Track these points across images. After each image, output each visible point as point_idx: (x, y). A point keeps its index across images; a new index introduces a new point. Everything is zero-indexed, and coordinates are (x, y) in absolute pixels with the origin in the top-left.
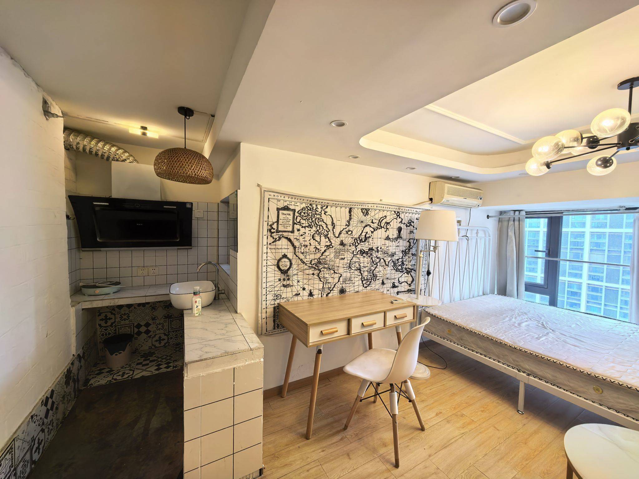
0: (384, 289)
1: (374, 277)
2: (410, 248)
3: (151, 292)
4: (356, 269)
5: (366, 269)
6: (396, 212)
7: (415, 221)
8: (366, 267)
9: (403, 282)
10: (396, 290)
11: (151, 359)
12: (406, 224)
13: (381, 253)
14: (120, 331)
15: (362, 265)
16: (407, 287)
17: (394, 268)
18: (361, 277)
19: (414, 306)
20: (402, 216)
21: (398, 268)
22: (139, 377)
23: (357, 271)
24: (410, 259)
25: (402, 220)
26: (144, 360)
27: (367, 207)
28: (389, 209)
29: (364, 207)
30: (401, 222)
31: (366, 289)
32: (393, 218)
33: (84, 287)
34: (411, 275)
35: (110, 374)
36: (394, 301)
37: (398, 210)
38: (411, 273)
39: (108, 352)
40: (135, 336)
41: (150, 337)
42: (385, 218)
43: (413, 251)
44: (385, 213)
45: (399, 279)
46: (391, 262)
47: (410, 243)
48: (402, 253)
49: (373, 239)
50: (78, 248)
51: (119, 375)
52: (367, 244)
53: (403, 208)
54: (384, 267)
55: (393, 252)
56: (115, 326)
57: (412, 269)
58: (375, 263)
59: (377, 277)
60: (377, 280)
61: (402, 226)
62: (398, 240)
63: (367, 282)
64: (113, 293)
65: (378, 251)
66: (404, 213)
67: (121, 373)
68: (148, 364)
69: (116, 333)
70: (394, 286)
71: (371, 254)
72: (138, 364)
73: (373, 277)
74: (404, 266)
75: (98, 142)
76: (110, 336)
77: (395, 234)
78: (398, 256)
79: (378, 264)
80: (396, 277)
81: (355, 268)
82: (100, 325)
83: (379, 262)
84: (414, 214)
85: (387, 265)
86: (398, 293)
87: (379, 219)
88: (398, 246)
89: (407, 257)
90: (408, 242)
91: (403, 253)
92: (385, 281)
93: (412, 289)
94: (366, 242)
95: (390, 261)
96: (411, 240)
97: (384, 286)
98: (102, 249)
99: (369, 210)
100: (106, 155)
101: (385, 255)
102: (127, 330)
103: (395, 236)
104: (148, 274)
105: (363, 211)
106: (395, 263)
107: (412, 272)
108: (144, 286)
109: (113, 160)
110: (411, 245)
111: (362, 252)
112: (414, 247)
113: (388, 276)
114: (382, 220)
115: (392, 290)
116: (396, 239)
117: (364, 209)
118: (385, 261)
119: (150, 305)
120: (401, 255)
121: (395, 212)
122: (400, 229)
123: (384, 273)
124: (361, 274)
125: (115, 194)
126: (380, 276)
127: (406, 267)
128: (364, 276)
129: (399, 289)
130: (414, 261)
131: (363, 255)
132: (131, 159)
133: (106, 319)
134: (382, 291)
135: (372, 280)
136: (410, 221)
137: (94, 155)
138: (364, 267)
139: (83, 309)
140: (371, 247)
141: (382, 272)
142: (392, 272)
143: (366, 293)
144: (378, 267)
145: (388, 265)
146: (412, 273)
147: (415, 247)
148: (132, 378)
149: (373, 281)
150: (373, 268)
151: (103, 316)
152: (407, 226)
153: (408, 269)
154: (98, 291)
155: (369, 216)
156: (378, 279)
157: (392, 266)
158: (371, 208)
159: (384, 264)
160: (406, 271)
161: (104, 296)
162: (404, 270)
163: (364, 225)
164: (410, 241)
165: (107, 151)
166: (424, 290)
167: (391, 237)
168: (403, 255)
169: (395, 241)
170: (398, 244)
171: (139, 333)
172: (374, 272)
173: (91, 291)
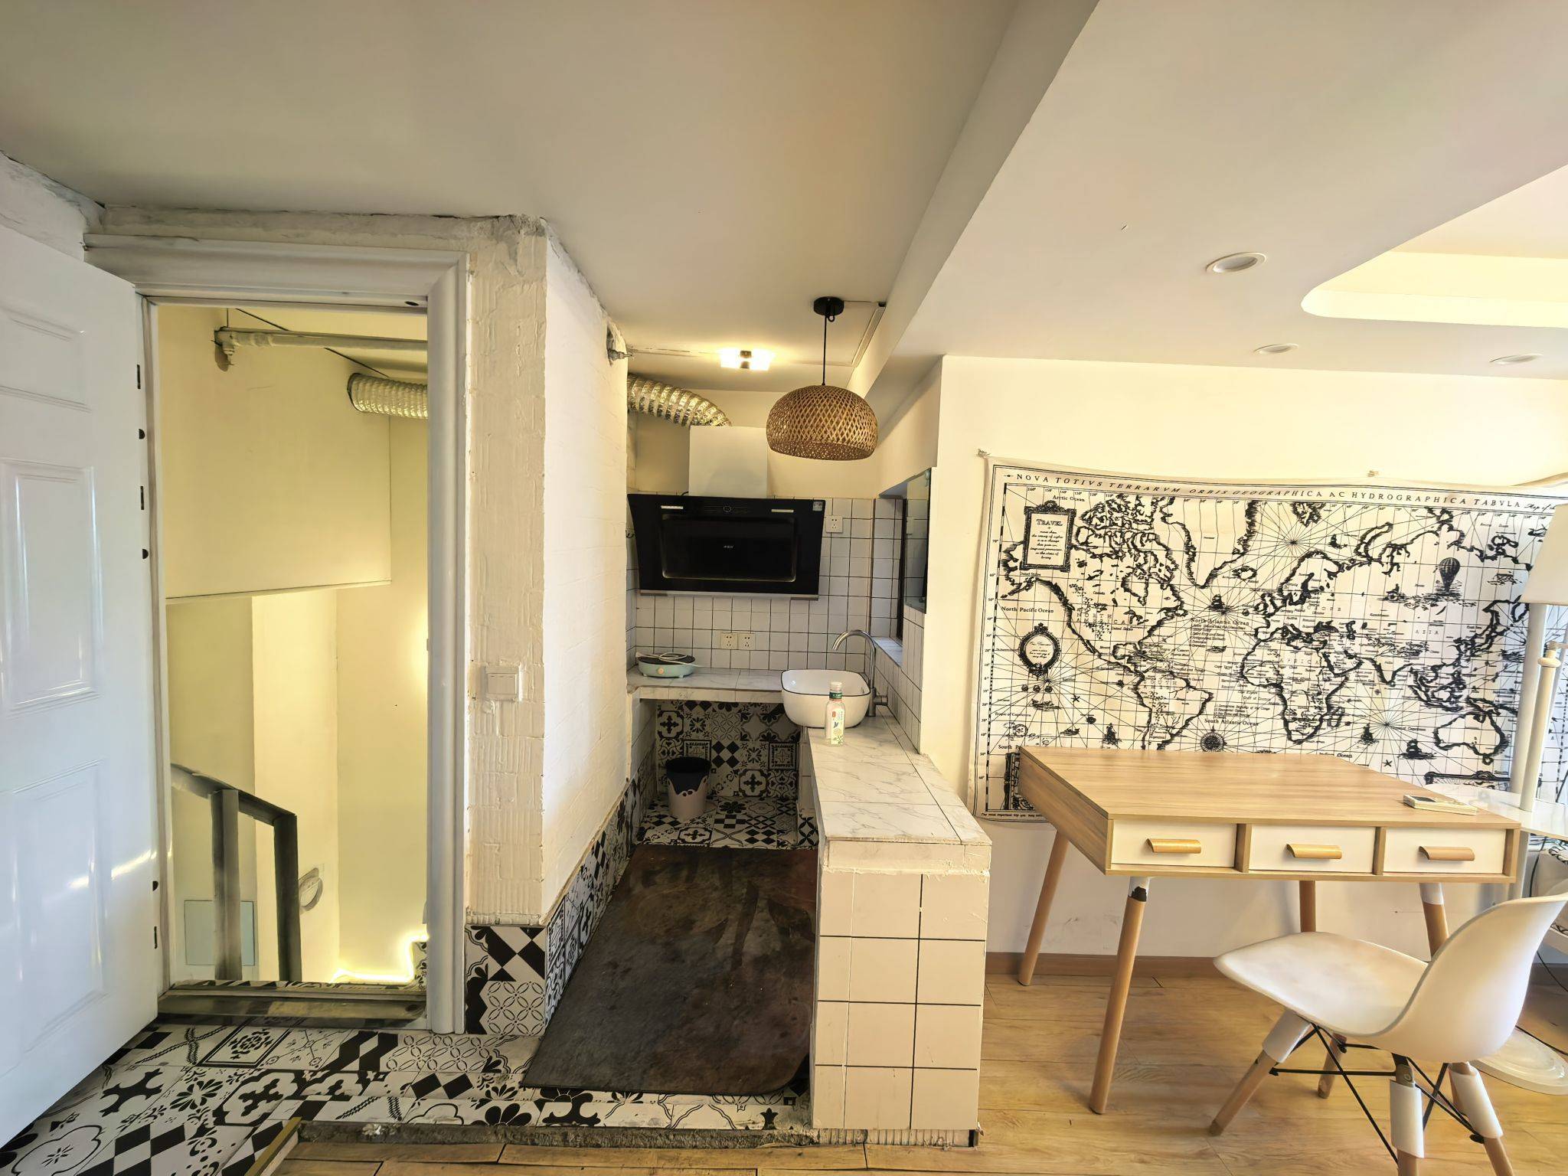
0: (1373, 757)
1: (1334, 714)
2: (1493, 630)
3: (743, 682)
4: (1266, 683)
5: (1304, 686)
6: (1438, 512)
7: (1525, 540)
8: (1302, 680)
9: (1458, 745)
10: (1422, 767)
11: (740, 816)
12: (1480, 551)
13: (1365, 641)
14: (690, 750)
15: (1287, 673)
16: (1475, 765)
17: (1416, 693)
18: (1281, 708)
19: (1509, 832)
20: (1461, 522)
21: (1434, 697)
22: (720, 846)
23: (1266, 690)
24: (1492, 671)
25: (1462, 535)
26: (727, 817)
27: (1314, 498)
28: (1404, 502)
29: (1305, 498)
30: (1457, 543)
31: (1299, 746)
32: (1422, 531)
33: (643, 659)
34: (1493, 723)
35: (675, 829)
36: (1416, 801)
37: (1447, 505)
38: (1494, 718)
39: (671, 788)
40: (714, 766)
41: (736, 772)
42: (1386, 528)
43: (1510, 642)
44: (1387, 516)
45: (1436, 733)
46: (1406, 674)
47: (1495, 614)
48: (1458, 648)
49: (1333, 595)
50: (635, 589)
51: (689, 835)
52: (1308, 609)
53: (1467, 497)
54: (1376, 688)
55: (1418, 643)
56: (683, 740)
57: (1502, 706)
58: (1336, 671)
59: (1342, 715)
60: (1342, 724)
61: (1461, 556)
62: (1441, 604)
63: (1304, 727)
64: (684, 676)
65: (1351, 635)
66: (1474, 514)
67: (691, 831)
68: (733, 826)
69: (682, 753)
70: (1414, 752)
71: (1325, 643)
72: (717, 821)
73: (1326, 715)
74: (1465, 693)
75: (671, 392)
76: (674, 757)
77: (1431, 582)
78: (1439, 655)
79: (1352, 675)
80: (1422, 723)
81: (1262, 680)
82: (660, 733)
83: (1355, 668)
84: (1520, 517)
85: (1388, 683)
86: (1430, 777)
87: (1362, 533)
88: (1441, 624)
89: (1478, 663)
90: (1486, 610)
91: (1463, 648)
92: (1377, 732)
93: (1497, 772)
94: (1306, 605)
95: (1399, 670)
96: (1499, 604)
97: (1372, 748)
98: (669, 592)
99: (1323, 505)
100: (682, 415)
101: (1381, 650)
102: (698, 752)
103: (1430, 588)
104: (738, 646)
105: (1300, 510)
106: (1422, 679)
107: (1498, 714)
108: (730, 670)
109: (691, 424)
110: (1498, 623)
111: (1290, 635)
112: (1511, 628)
113: (1388, 717)
114: (1374, 538)
115: (1406, 765)
116: (1433, 599)
117: (1301, 503)
118: (1379, 668)
119: (738, 709)
120: (1454, 654)
121: (1430, 510)
122: (1450, 570)
123: (1374, 707)
124: (1284, 701)
125: (695, 490)
126: (1358, 712)
127: (1474, 695)
128: (1292, 708)
129: (1438, 765)
130: (1514, 679)
131: (1293, 644)
132: (720, 417)
133: (669, 725)
134: (1362, 760)
135: (1324, 724)
136: (1498, 541)
137: (663, 416)
138: (1294, 679)
139: (641, 700)
140: (1325, 621)
141: (1367, 701)
142: (1406, 705)
143: (1298, 761)
144: (1347, 684)
145: (1391, 683)
146: (1499, 721)
147: (1517, 630)
148: (708, 844)
149: (1329, 725)
150: (1329, 687)
151: (664, 719)
152: (1483, 557)
153: (1480, 704)
154: (662, 670)
155: (1322, 525)
156: (1348, 724)
157: (1410, 686)
158: (1332, 498)
159: (1374, 676)
160: (1471, 709)
161: (670, 680)
162: (1460, 704)
163: (1300, 551)
164: (1495, 608)
165: (684, 407)
166: (1554, 785)
167: (1407, 590)
168: (1460, 655)
169: (1428, 606)
170: (1438, 618)
171: (719, 761)
172: (1334, 698)
173: (651, 668)
